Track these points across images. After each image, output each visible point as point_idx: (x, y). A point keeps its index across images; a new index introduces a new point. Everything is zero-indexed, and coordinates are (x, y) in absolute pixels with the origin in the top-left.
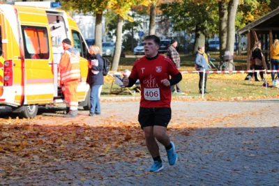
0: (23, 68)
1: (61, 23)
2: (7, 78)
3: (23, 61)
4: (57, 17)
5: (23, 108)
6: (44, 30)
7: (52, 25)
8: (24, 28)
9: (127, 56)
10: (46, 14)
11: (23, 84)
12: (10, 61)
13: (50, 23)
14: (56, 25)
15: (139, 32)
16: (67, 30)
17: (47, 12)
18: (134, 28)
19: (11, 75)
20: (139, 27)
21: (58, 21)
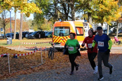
0: (76, 38)
1: (87, 26)
4: (86, 24)
7: (85, 26)
8: (76, 27)
9: (113, 34)
10: (83, 24)
14: (86, 26)
16: (89, 28)
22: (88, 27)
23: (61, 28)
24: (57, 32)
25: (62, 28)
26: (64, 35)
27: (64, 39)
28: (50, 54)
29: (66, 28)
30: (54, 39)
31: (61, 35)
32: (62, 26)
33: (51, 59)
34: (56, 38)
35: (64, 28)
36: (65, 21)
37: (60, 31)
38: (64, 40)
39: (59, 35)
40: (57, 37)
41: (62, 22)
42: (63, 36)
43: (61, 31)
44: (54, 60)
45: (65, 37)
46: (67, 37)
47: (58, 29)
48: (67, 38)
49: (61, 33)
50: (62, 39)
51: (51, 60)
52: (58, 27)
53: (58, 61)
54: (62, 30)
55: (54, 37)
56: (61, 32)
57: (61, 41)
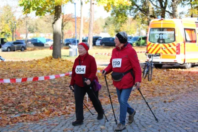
0: (185, 46)
3: (185, 44)
5: (185, 65)
6: (194, 30)
8: (185, 29)
10: (195, 23)
11: (185, 54)
12: (179, 44)
13: (197, 27)
19: (179, 50)
23: (160, 31)
24: (154, 36)
25: (163, 30)
26: (166, 41)
27: (166, 47)
28: (145, 72)
29: (169, 29)
30: (149, 48)
31: (161, 41)
32: (162, 27)
33: (149, 80)
34: (152, 46)
35: (165, 29)
37: (158, 35)
38: (166, 50)
39: (157, 41)
40: (154, 45)
41: (162, 21)
42: (164, 42)
43: (160, 34)
44: (153, 82)
45: (166, 45)
46: (171, 44)
47: (156, 32)
48: (170, 46)
49: (161, 38)
50: (162, 49)
51: (148, 82)
52: (156, 28)
53: (159, 84)
54: (162, 34)
55: (150, 43)
56: (161, 36)
57: (161, 51)
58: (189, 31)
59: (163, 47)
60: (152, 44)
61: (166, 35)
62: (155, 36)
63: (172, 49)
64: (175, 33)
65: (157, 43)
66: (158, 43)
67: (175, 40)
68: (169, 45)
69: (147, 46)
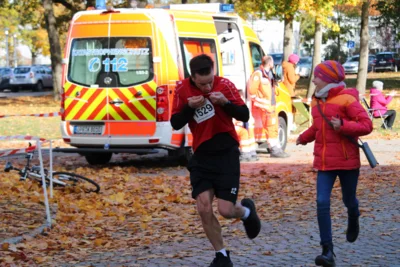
2: (161, 111)
4: (229, 24)
6: (211, 43)
8: (183, 41)
10: (213, 21)
12: (165, 87)
13: (219, 34)
15: (348, 42)
16: (242, 42)
17: (215, 18)
18: (341, 36)
20: (348, 34)
21: (230, 30)
22: (237, 40)
23: (104, 47)
24: (84, 65)
25: (113, 46)
26: (123, 80)
27: (123, 99)
29: (132, 41)
30: (68, 102)
31: (108, 80)
32: (109, 36)
34: (80, 95)
35: (119, 43)
36: (123, 11)
37: (98, 61)
38: (124, 107)
39: (93, 80)
40: (84, 92)
41: (111, 15)
42: (116, 82)
43: (104, 58)
45: (125, 91)
46: (139, 88)
47: (92, 52)
48: (137, 95)
49: (107, 70)
50: (112, 103)
52: (90, 40)
54: (112, 57)
55: (72, 88)
56: (107, 63)
57: (108, 109)
58: (194, 47)
59: (116, 98)
60: (79, 88)
61: (125, 59)
62: (89, 64)
63: (144, 103)
64: (151, 51)
65: (95, 87)
66: (97, 86)
67: (151, 76)
68: (133, 91)
69: (64, 96)
